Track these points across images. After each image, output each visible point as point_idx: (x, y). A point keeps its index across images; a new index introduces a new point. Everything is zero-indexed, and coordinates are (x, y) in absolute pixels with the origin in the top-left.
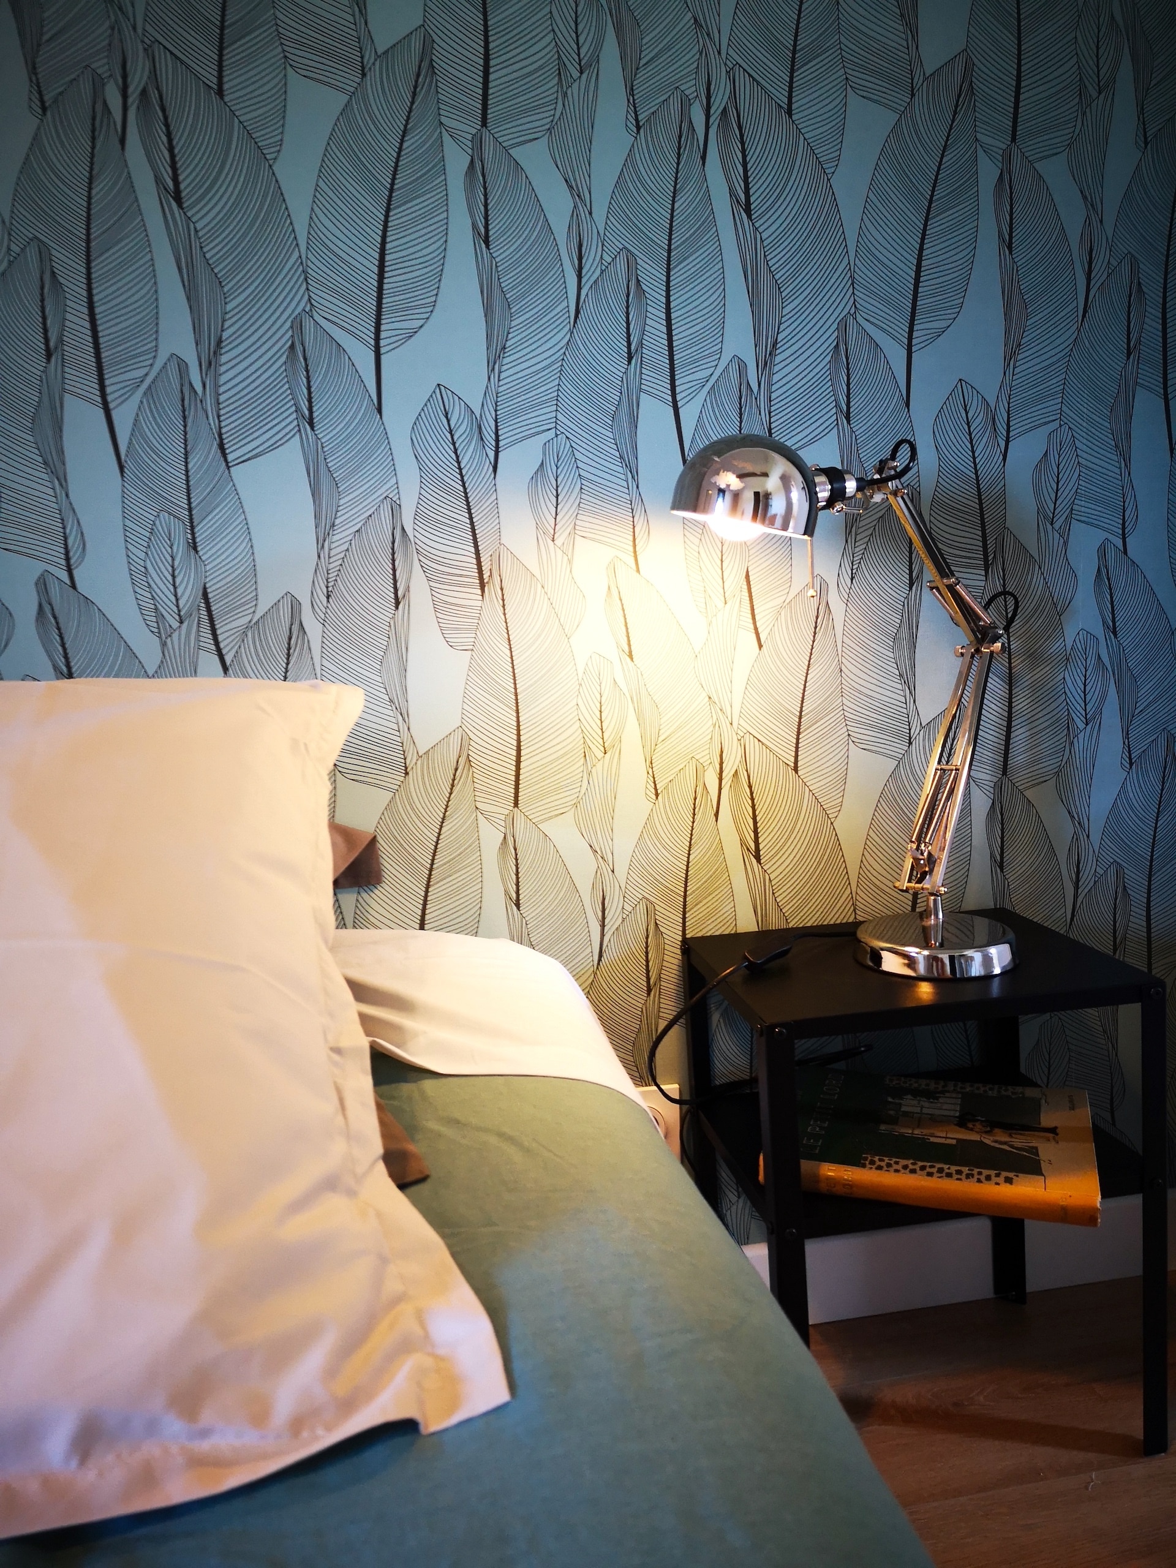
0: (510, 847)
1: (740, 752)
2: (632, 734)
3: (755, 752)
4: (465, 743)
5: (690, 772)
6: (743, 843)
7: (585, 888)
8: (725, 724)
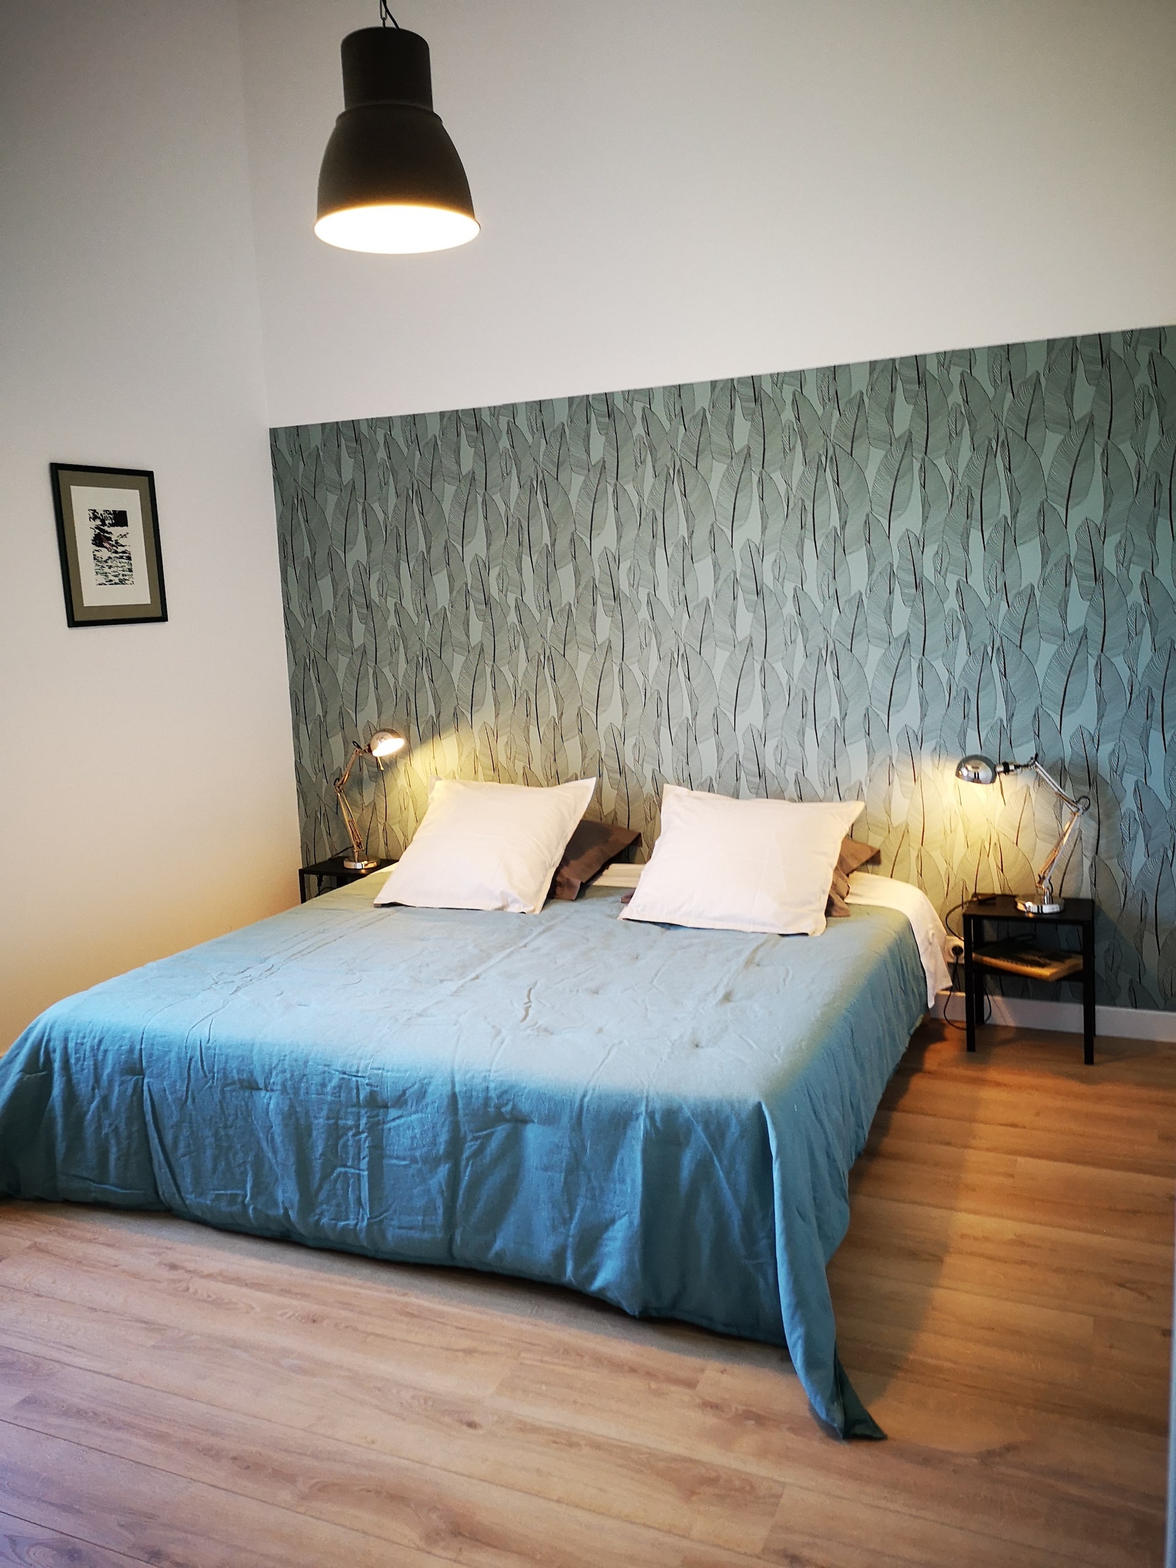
0: (919, 857)
1: (997, 837)
2: (960, 828)
3: (1002, 837)
4: (907, 826)
5: (980, 842)
6: (997, 866)
7: (943, 874)
8: (992, 829)
